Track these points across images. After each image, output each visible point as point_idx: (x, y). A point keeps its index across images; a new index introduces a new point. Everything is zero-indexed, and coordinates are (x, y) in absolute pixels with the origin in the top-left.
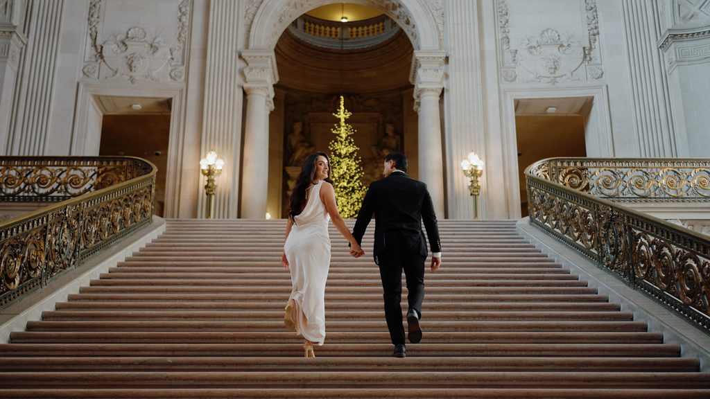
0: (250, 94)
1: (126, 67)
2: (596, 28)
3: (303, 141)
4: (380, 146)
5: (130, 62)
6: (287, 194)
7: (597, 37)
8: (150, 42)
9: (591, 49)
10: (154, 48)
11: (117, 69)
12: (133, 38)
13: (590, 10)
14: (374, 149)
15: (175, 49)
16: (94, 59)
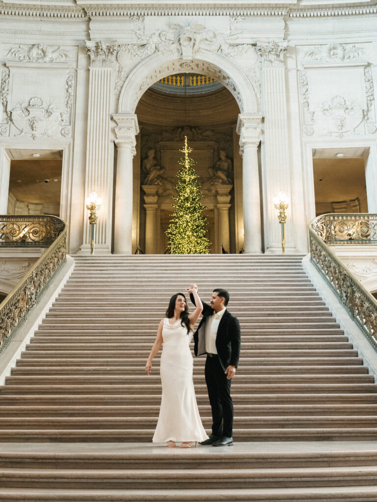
0: (120, 147)
1: (29, 127)
2: (372, 95)
3: (155, 165)
4: (215, 168)
5: (32, 124)
6: (143, 206)
7: (373, 102)
8: (47, 108)
9: (368, 110)
10: (49, 113)
11: (23, 129)
12: (33, 106)
13: (368, 81)
14: (210, 171)
15: (64, 113)
16: (5, 122)
